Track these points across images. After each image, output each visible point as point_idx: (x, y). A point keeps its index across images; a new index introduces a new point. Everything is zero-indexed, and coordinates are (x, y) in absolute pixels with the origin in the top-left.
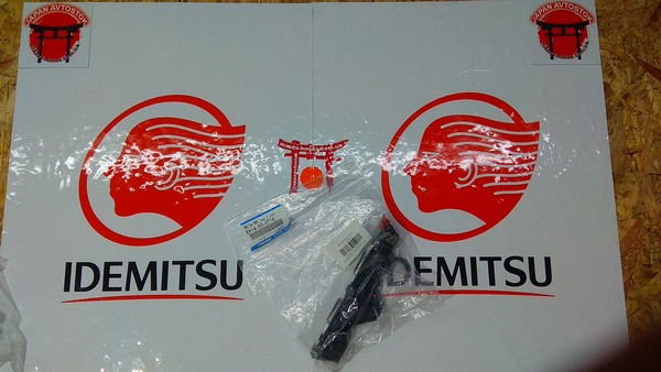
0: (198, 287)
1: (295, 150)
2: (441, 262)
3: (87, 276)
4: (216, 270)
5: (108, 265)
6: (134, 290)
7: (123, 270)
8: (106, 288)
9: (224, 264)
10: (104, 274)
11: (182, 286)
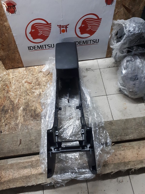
0: (48, 48)
1: (60, 26)
2: (83, 41)
3: (32, 48)
4: (50, 46)
5: (34, 46)
6: (39, 49)
7: (37, 47)
8: (35, 49)
9: (51, 45)
10: (34, 48)
11: (46, 48)
